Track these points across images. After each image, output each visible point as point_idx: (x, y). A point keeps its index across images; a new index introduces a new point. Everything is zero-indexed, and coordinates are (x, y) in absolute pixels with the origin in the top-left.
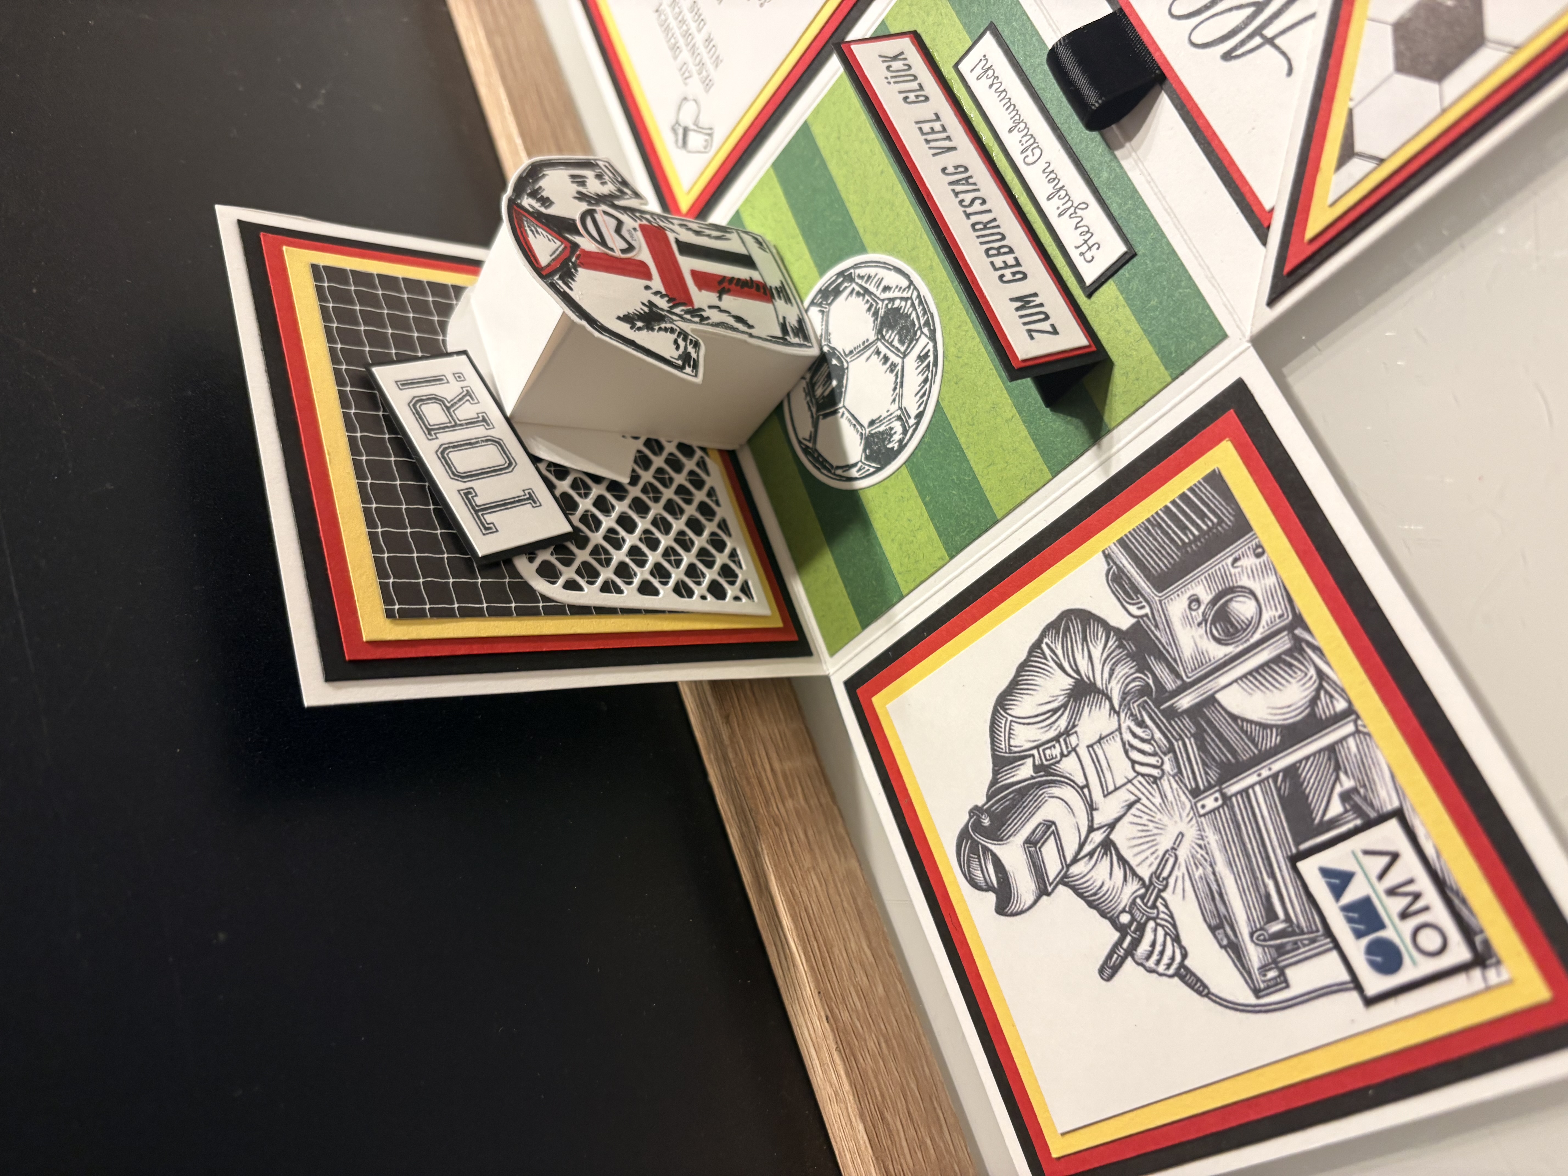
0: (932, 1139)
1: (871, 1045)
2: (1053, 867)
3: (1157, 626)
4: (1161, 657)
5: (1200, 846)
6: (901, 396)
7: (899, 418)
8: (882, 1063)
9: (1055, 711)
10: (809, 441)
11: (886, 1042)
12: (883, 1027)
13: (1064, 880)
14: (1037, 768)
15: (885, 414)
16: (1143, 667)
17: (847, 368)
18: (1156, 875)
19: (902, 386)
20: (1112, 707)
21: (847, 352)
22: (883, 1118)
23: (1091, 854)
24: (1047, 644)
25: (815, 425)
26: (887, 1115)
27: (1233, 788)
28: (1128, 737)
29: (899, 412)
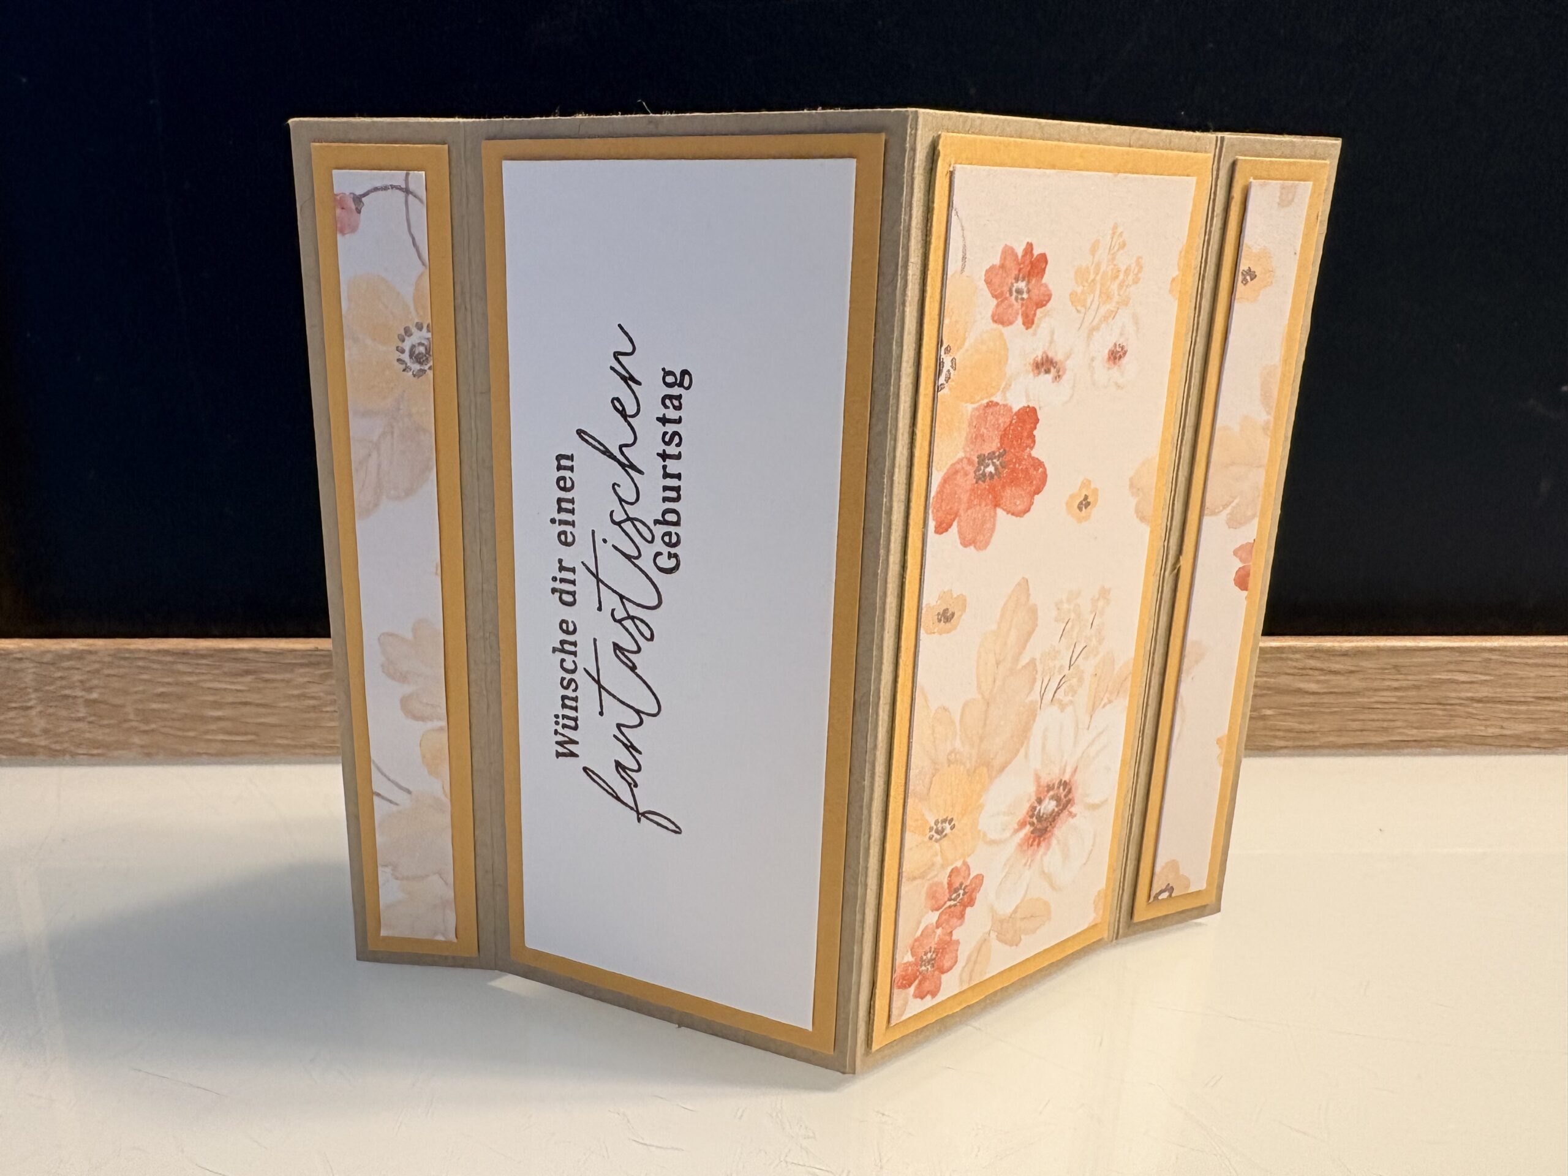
0: (219, 719)
1: (313, 690)
8: (296, 692)
11: (314, 707)
12: (328, 709)
22: (247, 672)
26: (249, 678)
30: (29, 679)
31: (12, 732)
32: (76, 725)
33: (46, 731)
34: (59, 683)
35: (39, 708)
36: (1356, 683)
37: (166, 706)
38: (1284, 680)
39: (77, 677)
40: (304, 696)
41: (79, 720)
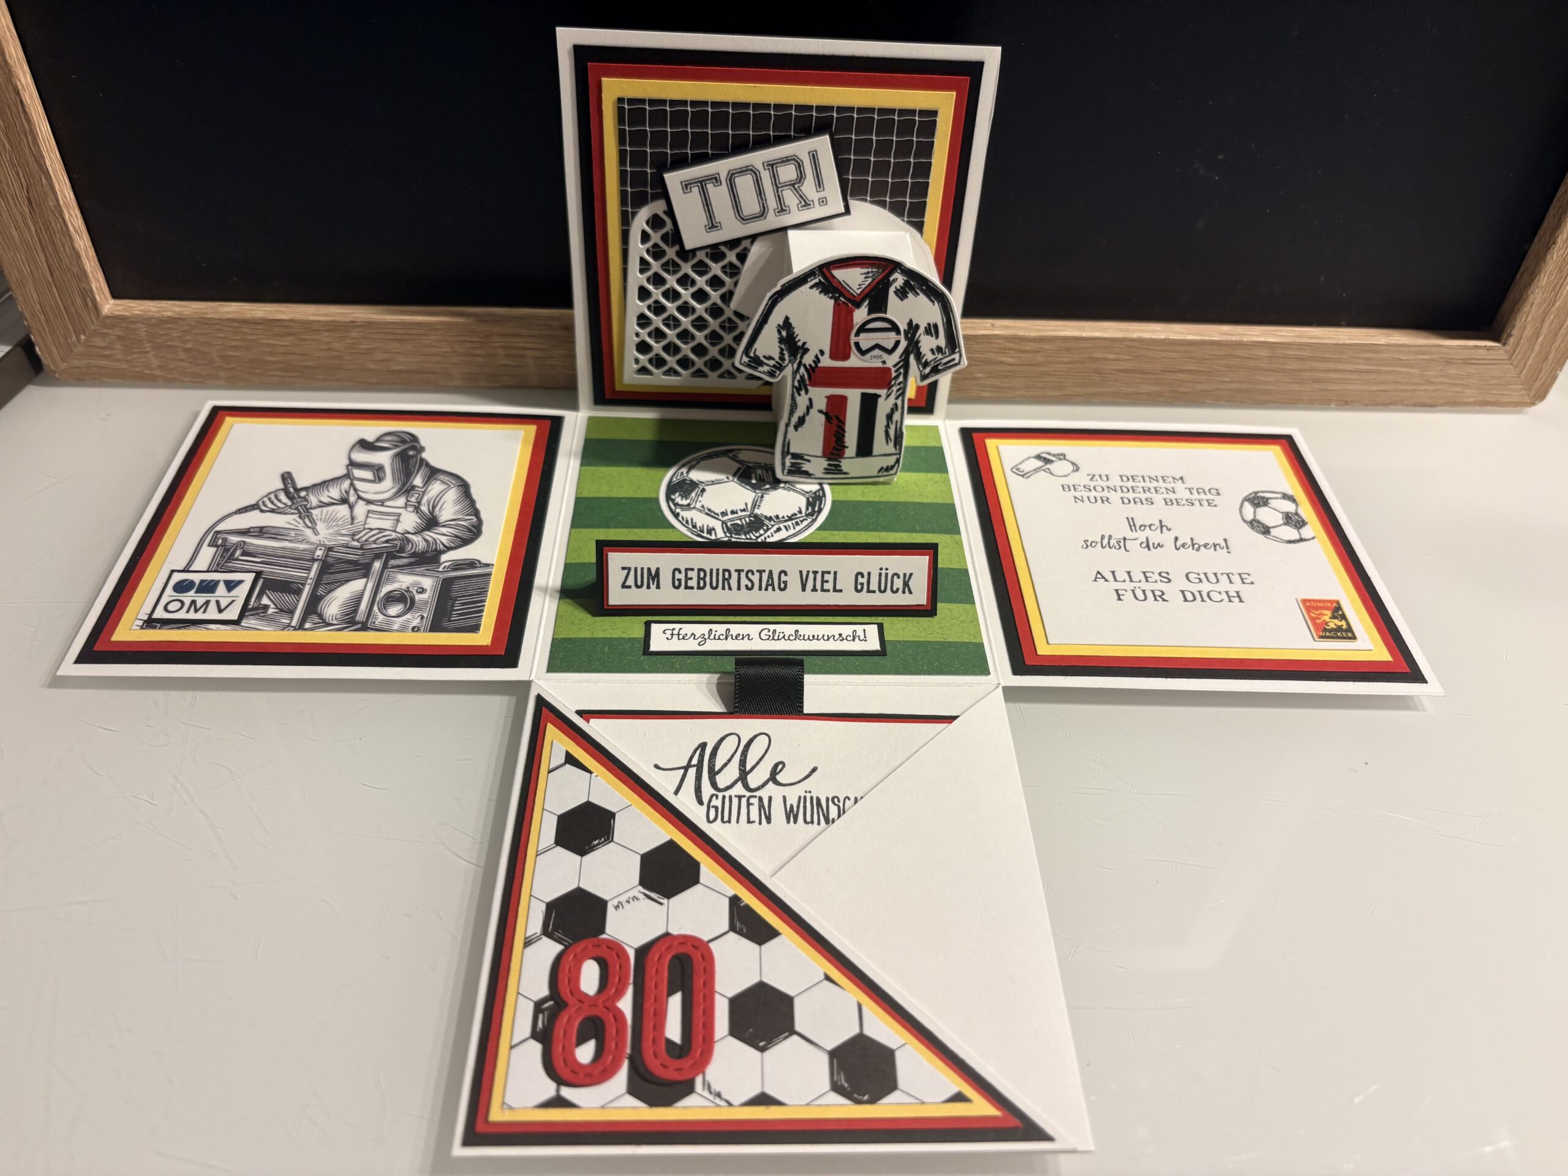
0: (276, 362)
2: (357, 473)
3: (428, 570)
4: (410, 565)
5: (304, 540)
6: (700, 511)
7: (689, 505)
9: (434, 507)
10: (734, 455)
11: (338, 356)
12: (348, 358)
13: (348, 476)
14: (413, 487)
15: (700, 498)
16: (414, 555)
17: (755, 492)
18: (310, 516)
19: (707, 514)
20: (409, 533)
21: (764, 495)
23: (347, 492)
24: (473, 519)
25: (741, 462)
26: (291, 338)
27: (316, 566)
28: (387, 533)
29: (692, 506)
30: (143, 334)
31: (139, 367)
32: (180, 364)
33: (160, 367)
34: (165, 337)
35: (153, 353)
36: (1039, 358)
37: (239, 354)
38: (991, 356)
39: (175, 334)
40: (329, 349)
41: (182, 360)
